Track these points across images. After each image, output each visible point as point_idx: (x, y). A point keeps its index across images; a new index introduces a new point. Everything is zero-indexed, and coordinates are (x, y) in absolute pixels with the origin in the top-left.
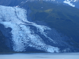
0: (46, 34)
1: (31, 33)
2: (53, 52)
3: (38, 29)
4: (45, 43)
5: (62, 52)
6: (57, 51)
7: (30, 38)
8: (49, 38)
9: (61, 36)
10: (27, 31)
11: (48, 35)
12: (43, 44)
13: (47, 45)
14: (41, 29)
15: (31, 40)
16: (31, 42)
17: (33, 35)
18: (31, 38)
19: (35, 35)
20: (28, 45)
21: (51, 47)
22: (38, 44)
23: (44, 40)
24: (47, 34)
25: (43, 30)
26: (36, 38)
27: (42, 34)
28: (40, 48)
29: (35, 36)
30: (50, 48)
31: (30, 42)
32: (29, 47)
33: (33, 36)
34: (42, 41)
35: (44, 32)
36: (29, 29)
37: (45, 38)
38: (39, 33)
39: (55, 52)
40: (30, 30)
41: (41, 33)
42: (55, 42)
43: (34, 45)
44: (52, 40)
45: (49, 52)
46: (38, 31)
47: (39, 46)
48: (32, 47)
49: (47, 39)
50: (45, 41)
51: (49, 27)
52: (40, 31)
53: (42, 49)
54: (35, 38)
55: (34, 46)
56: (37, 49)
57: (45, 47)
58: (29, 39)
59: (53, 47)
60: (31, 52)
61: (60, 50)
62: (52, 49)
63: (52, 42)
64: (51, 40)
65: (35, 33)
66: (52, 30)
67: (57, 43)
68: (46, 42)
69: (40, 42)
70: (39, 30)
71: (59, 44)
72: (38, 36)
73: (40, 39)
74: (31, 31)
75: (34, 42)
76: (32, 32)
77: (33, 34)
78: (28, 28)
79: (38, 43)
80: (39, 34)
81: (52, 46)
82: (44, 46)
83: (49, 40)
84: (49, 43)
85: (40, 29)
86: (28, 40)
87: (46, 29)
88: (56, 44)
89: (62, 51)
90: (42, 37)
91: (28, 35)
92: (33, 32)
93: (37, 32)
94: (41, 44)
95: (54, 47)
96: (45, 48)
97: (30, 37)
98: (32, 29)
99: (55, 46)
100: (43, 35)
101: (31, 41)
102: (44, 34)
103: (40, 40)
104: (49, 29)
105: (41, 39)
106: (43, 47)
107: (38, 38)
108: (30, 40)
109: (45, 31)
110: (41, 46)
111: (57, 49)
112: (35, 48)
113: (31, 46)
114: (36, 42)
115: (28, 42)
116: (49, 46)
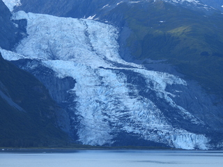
0: (172, 97)
1: (130, 94)
2: (191, 147)
3: (148, 81)
4: (169, 122)
5: (215, 148)
6: (203, 147)
7: (126, 108)
8: (179, 107)
9: (215, 104)
10: (118, 86)
11: (177, 101)
12: (162, 125)
13: (174, 127)
14: (157, 83)
15: (129, 113)
16: (129, 119)
17: (135, 100)
18: (129, 106)
19: (142, 99)
20: (121, 126)
21: (186, 133)
22: (148, 125)
23: (166, 114)
24: (174, 96)
25: (164, 86)
26: (144, 107)
27: (161, 97)
28: (153, 137)
29: (139, 102)
30: (181, 136)
31: (125, 118)
32: (124, 132)
33: (134, 103)
34: (161, 116)
35: (166, 90)
36: (125, 82)
37: (171, 108)
38: (153, 93)
39: (197, 148)
40: (128, 86)
41: (157, 94)
42: (198, 120)
43: (138, 127)
44: (188, 113)
45: (181, 149)
46: (149, 87)
47: (151, 131)
48: (132, 133)
49: (176, 111)
50: (169, 117)
51: (182, 78)
52: (156, 88)
53: (160, 138)
54: (141, 107)
55: (137, 131)
56: (146, 138)
57: (168, 133)
58: (123, 111)
59: (190, 134)
60: (128, 148)
61: (210, 143)
62: (188, 139)
63: (189, 120)
64: (185, 115)
65: (140, 93)
66: (188, 86)
67: (202, 122)
68: (173, 119)
69: (153, 119)
70: (152, 85)
71: (208, 126)
72: (148, 103)
73: (154, 110)
74: (130, 87)
75: (139, 119)
76: (131, 91)
77: (136, 96)
78: (122, 80)
79: (148, 121)
80: (151, 95)
81: (188, 130)
82: (166, 131)
83: (180, 115)
84: (180, 124)
85: (155, 84)
86: (122, 113)
87: (171, 83)
88: (201, 125)
89: (218, 146)
90: (160, 104)
91: (121, 100)
92: (136, 91)
93: (148, 90)
94: (157, 126)
95: (193, 135)
96: (167, 137)
97: (125, 103)
98: (133, 83)
99: (197, 132)
100: (163, 100)
101: (128, 116)
102: (166, 96)
103: (156, 114)
104: (181, 82)
105: (158, 111)
106: (164, 134)
107: (148, 108)
108: (125, 113)
109: (168, 88)
110: (156, 132)
111: (202, 141)
112: (141, 135)
113: (129, 129)
114: (144, 120)
115: (121, 119)
116: (180, 131)
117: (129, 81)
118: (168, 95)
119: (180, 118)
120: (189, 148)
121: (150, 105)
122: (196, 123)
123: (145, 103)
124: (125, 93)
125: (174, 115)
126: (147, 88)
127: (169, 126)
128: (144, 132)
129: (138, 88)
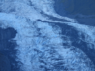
1: (64, 45)
3: (80, 34)
7: (60, 56)
10: (54, 37)
14: (88, 36)
15: (63, 61)
16: (63, 67)
17: (68, 50)
18: (63, 55)
19: (74, 49)
27: (91, 48)
29: (72, 52)
33: (67, 53)
34: (91, 65)
36: (60, 34)
40: (62, 37)
41: (88, 45)
46: (81, 39)
52: (87, 40)
54: (74, 56)
58: (58, 60)
65: (73, 44)
69: (84, 67)
70: (83, 37)
72: (80, 52)
73: (85, 59)
74: (64, 39)
75: (71, 67)
76: (65, 42)
77: (69, 47)
78: (57, 32)
80: (83, 46)
85: (86, 36)
86: (57, 61)
91: (57, 50)
92: (69, 42)
97: (60, 52)
98: (67, 35)
103: (86, 63)
107: (80, 58)
108: (60, 61)
114: (76, 68)
117: (63, 33)
121: (82, 54)
123: (77, 53)
124: (60, 44)
126: (79, 40)
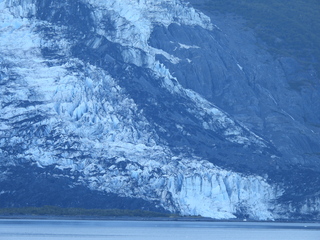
0: (168, 64)
2: (227, 212)
4: (161, 138)
5: (297, 214)
6: (262, 212)
9: (295, 86)
11: (183, 73)
12: (141, 147)
13: (176, 153)
20: (19, 148)
21: (213, 170)
22: (98, 145)
23: (152, 114)
24: (175, 60)
25: (145, 30)
28: (114, 182)
30: (197, 180)
31: (32, 124)
32: (29, 167)
35: (151, 42)
37: (165, 95)
38: (115, 50)
39: (242, 216)
42: (245, 133)
43: (70, 150)
44: (215, 111)
47: (107, 163)
48: (51, 168)
49: (180, 104)
50: (161, 122)
51: (198, 7)
53: (136, 184)
55: (66, 163)
56: (92, 185)
57: (159, 171)
59: (224, 173)
60: (43, 214)
61: (282, 200)
62: (216, 189)
63: (218, 133)
64: (208, 117)
66: (215, 32)
67: (258, 140)
68: (172, 129)
71: (273, 150)
79: (99, 134)
81: (216, 162)
82: (151, 164)
83: (192, 116)
84: (191, 142)
87: (166, 21)
88: (253, 146)
89: (304, 209)
90: (135, 83)
93: (97, 42)
94: (127, 148)
95: (233, 177)
96: (156, 182)
99: (243, 169)
100: (143, 71)
101: (39, 118)
102: (151, 60)
104: (195, 18)
105: (128, 103)
106: (146, 172)
109: (158, 36)
110: (122, 166)
111: (258, 194)
112: (78, 174)
113: (42, 156)
115: (19, 126)
116: (194, 164)
118: (159, 58)
119: (194, 126)
120: (220, 216)
122: (241, 140)
125: (176, 116)
127: (160, 150)
128: (88, 167)
129: (69, 36)
